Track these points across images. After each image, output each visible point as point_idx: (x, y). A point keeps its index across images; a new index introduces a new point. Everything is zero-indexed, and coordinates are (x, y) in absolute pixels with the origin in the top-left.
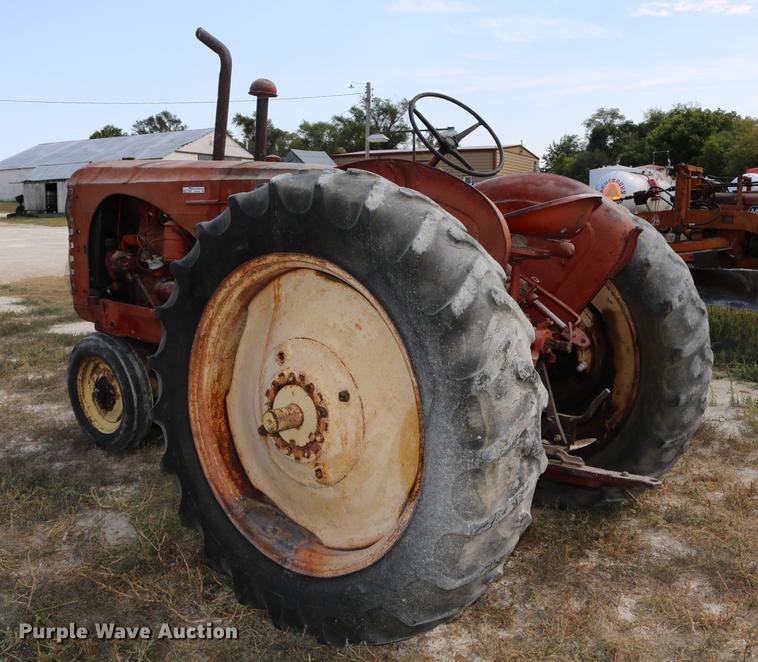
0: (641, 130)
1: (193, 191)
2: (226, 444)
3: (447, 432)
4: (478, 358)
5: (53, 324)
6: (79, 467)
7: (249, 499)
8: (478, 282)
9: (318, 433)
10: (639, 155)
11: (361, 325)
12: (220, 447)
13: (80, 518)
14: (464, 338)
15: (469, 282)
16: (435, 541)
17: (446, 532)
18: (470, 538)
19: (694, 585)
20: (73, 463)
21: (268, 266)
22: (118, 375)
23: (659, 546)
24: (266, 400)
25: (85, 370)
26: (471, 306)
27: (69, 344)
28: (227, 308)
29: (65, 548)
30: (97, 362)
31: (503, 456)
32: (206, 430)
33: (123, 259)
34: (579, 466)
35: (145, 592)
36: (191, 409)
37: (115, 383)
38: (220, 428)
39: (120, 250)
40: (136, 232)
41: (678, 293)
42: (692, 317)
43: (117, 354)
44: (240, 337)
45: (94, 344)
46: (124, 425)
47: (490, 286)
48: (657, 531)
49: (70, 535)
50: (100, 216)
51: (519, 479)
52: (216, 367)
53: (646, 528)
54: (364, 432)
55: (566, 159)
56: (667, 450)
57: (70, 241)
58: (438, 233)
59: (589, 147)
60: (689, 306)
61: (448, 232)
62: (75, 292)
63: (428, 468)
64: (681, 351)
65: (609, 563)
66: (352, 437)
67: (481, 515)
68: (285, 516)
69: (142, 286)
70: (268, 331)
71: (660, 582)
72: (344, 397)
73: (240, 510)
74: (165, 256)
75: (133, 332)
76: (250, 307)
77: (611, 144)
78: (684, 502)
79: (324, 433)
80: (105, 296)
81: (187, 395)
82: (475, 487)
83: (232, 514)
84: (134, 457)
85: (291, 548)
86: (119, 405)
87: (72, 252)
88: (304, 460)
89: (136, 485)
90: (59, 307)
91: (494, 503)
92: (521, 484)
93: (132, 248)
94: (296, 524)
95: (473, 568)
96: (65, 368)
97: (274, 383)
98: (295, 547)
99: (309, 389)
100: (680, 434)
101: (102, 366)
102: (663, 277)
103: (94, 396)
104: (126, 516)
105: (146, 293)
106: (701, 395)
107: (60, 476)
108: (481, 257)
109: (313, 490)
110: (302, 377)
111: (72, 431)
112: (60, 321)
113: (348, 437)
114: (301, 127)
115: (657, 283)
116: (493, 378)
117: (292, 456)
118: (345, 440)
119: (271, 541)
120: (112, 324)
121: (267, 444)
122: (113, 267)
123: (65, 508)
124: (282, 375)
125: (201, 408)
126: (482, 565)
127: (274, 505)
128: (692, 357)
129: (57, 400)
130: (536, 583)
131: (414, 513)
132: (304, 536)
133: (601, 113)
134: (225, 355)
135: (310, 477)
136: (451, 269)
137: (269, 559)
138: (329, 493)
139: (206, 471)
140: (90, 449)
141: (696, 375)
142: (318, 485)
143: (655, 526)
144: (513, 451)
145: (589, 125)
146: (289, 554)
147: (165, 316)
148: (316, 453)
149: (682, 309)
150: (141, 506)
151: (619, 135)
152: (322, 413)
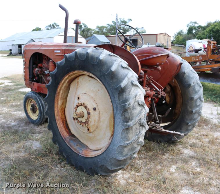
0: (204, 28)
1: (57, 52)
2: (65, 122)
3: (120, 118)
4: (128, 99)
5: (20, 89)
6: (26, 129)
7: (71, 137)
8: (129, 79)
9: (88, 119)
10: (203, 36)
11: (99, 90)
12: (63, 122)
13: (26, 142)
14: (124, 94)
15: (126, 79)
16: (117, 147)
17: (120, 145)
18: (126, 147)
19: (194, 163)
20: (25, 128)
21: (75, 74)
22: (37, 103)
23: (187, 153)
24: (75, 110)
25: (28, 102)
26: (126, 85)
27: (24, 94)
28: (65, 85)
29: (22, 150)
30: (32, 99)
31: (134, 125)
32: (59, 118)
33: (38, 71)
34: (162, 129)
35: (43, 161)
36: (55, 112)
37: (36, 106)
38: (63, 118)
39: (38, 68)
40: (42, 63)
41: (193, 81)
42: (197, 88)
43: (37, 97)
44: (68, 93)
45: (31, 94)
46: (39, 117)
47: (132, 80)
48: (187, 149)
49: (24, 146)
50: (32, 58)
51: (139, 131)
52: (62, 101)
53: (184, 148)
54: (100, 119)
55: (180, 37)
56: (189, 126)
57: (24, 65)
58: (118, 65)
59: (187, 33)
60: (197, 85)
61: (121, 65)
62: (25, 80)
63: (115, 128)
64: (193, 98)
65: (171, 157)
66: (97, 120)
67: (128, 140)
68: (80, 141)
69: (44, 78)
70: (75, 91)
71: (184, 162)
72: (95, 109)
73: (68, 140)
74: (50, 70)
75: (41, 91)
76: (71, 85)
77: (194, 32)
78: (196, 141)
79: (89, 119)
80: (33, 81)
81: (54, 109)
82: (127, 133)
83: (66, 140)
84: (42, 126)
85: (81, 150)
86: (38, 112)
87: (24, 68)
88: (85, 126)
89: (42, 134)
90: (22, 83)
91: (132, 138)
92: (140, 133)
93: (41, 67)
94: (83, 144)
95: (127, 155)
96: (23, 101)
97: (76, 106)
98: (82, 149)
99: (86, 107)
100: (193, 121)
101: (33, 101)
102: (189, 77)
103: (31, 109)
104: (39, 142)
105: (45, 80)
106: (199, 111)
107: (21, 131)
108: (130, 72)
109: (87, 134)
110: (84, 104)
111: (25, 119)
112: (22, 88)
113: (96, 120)
114: (97, 27)
115: (187, 78)
116: (132, 104)
117: (81, 125)
118: (95, 121)
119: (76, 148)
120: (36, 89)
121: (75, 122)
122: (36, 73)
123: (22, 139)
124: (79, 103)
125: (58, 112)
126: (129, 154)
127: (77, 139)
128: (197, 100)
129: (21, 110)
130: (149, 161)
131: (112, 140)
132: (85, 147)
133: (191, 22)
134: (64, 98)
135: (86, 131)
136: (121, 75)
137: (76, 153)
138: (91, 135)
139: (59, 129)
140: (30, 124)
141: (198, 105)
142: (88, 133)
143: (186, 148)
144: (137, 124)
145: (187, 26)
146: (81, 151)
147: (48, 87)
148: (87, 124)
149: (194, 86)
150: (43, 139)
151: (197, 29)
152: (89, 114)
